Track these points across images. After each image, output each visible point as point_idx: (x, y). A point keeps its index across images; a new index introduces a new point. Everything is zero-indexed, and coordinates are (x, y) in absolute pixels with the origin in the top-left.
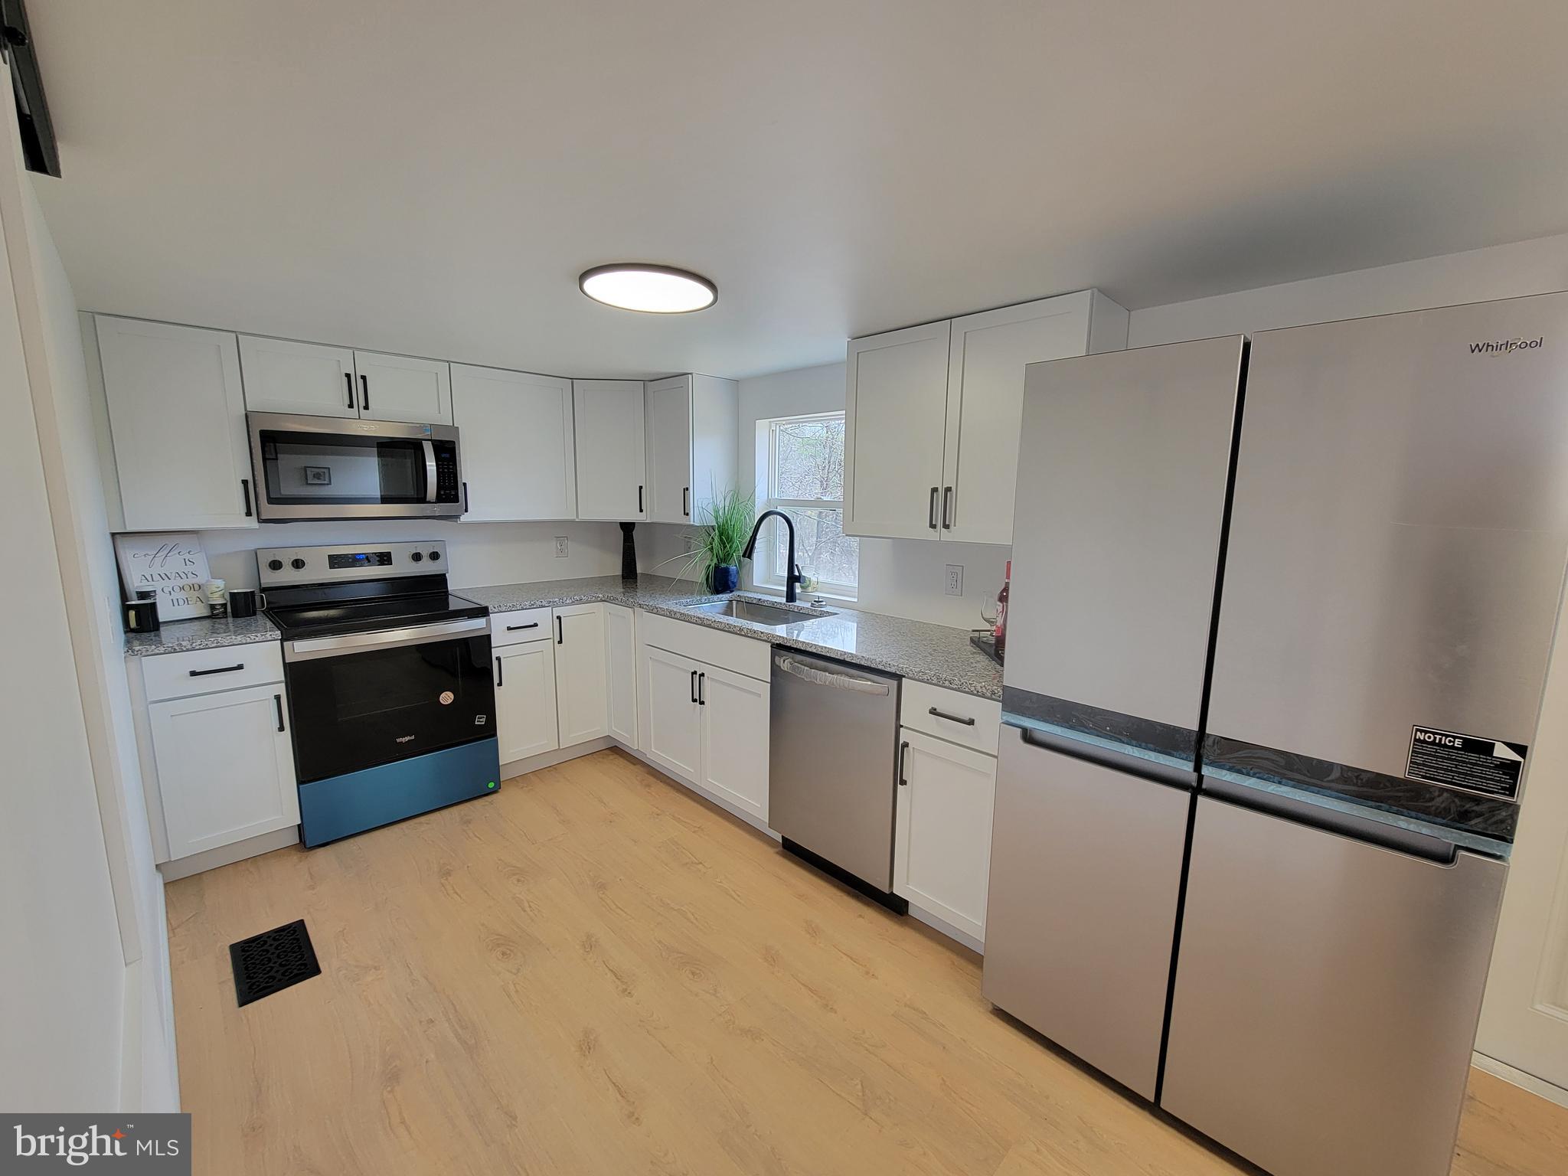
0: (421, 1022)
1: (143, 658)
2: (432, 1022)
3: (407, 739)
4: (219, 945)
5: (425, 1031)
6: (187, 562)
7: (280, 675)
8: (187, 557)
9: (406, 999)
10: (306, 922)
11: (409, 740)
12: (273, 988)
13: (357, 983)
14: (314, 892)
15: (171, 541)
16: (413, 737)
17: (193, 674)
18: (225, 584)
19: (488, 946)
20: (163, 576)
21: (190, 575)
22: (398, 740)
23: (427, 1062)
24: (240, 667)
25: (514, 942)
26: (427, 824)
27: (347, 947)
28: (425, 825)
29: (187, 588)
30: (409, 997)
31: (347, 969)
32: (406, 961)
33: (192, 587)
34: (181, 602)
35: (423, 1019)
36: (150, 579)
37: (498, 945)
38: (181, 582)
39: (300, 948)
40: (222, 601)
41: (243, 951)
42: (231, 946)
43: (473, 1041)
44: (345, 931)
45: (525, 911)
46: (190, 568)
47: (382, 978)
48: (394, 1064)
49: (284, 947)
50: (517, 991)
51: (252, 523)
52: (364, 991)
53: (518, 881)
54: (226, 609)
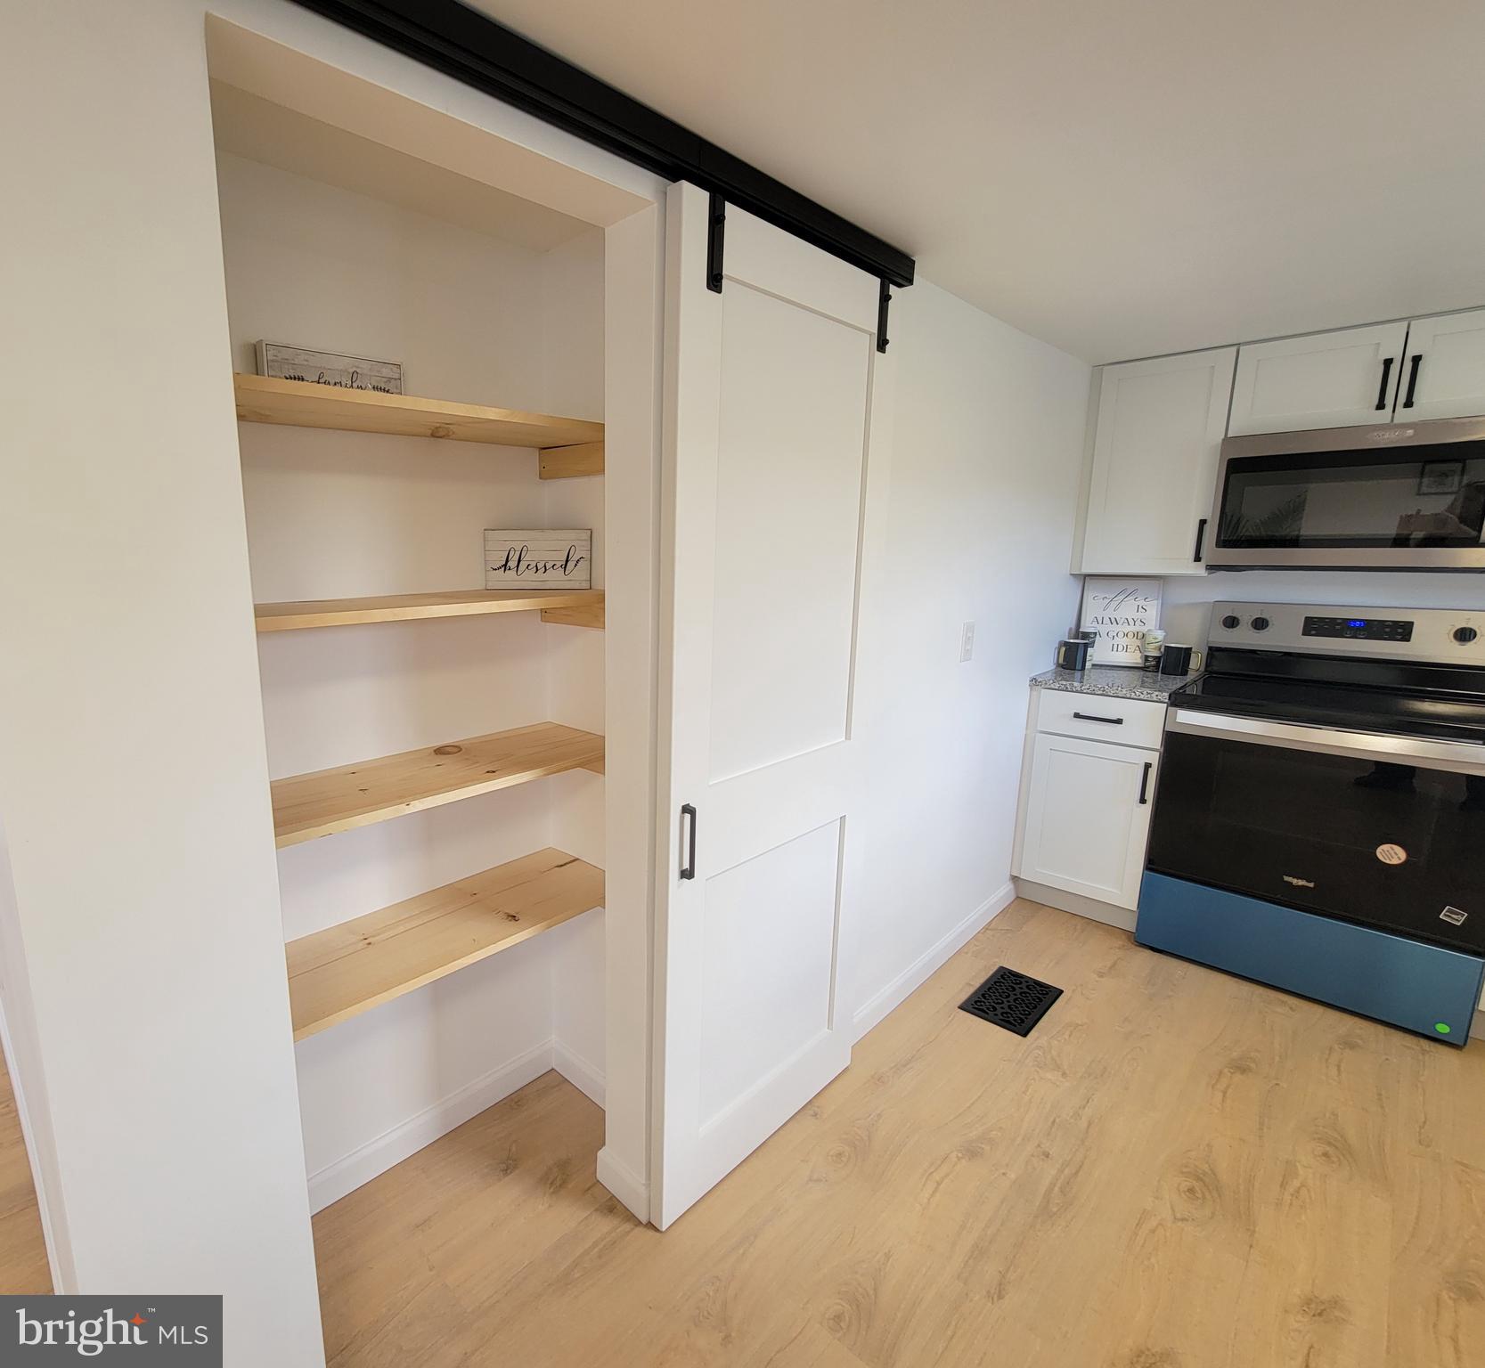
0: (1039, 1146)
1: (1043, 690)
2: (1047, 1156)
3: (1301, 883)
4: (997, 960)
5: (1033, 1156)
6: (1140, 609)
7: (1156, 741)
8: (1142, 603)
9: (1052, 1119)
10: (1063, 994)
11: (1303, 886)
12: (986, 1016)
13: (1038, 1069)
14: (1097, 979)
15: (1130, 585)
16: (1311, 885)
17: (1077, 716)
18: (1165, 636)
19: (1186, 1167)
20: (1113, 620)
21: (1138, 623)
22: (1286, 878)
23: (1004, 1174)
24: (1119, 721)
25: (1220, 1196)
26: (1291, 1008)
27: (1065, 1039)
28: (1288, 1008)
29: (1131, 635)
30: (1057, 1120)
31: (1044, 1053)
32: (1093, 1094)
33: (1136, 635)
34: (1120, 648)
35: (1043, 1146)
36: (1100, 622)
37: (1199, 1179)
38: (1127, 629)
39: (1035, 1007)
40: (1156, 654)
41: (1002, 976)
42: (1002, 968)
43: (1055, 1209)
44: (1080, 1027)
45: (1283, 1186)
46: (1141, 615)
47: (1057, 1086)
48: (983, 1146)
49: (1026, 997)
50: (1153, 1231)
51: (1199, 570)
52: (1034, 1079)
53: (1326, 1154)
54: (1158, 663)
